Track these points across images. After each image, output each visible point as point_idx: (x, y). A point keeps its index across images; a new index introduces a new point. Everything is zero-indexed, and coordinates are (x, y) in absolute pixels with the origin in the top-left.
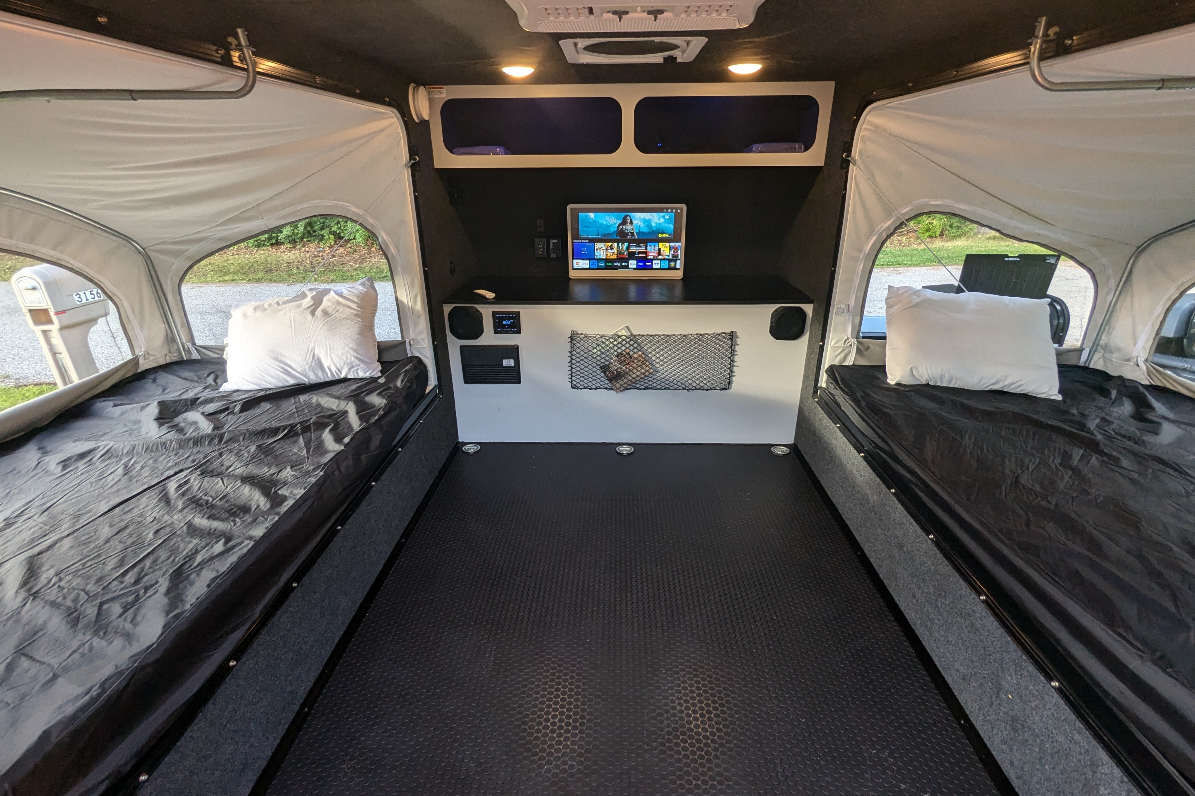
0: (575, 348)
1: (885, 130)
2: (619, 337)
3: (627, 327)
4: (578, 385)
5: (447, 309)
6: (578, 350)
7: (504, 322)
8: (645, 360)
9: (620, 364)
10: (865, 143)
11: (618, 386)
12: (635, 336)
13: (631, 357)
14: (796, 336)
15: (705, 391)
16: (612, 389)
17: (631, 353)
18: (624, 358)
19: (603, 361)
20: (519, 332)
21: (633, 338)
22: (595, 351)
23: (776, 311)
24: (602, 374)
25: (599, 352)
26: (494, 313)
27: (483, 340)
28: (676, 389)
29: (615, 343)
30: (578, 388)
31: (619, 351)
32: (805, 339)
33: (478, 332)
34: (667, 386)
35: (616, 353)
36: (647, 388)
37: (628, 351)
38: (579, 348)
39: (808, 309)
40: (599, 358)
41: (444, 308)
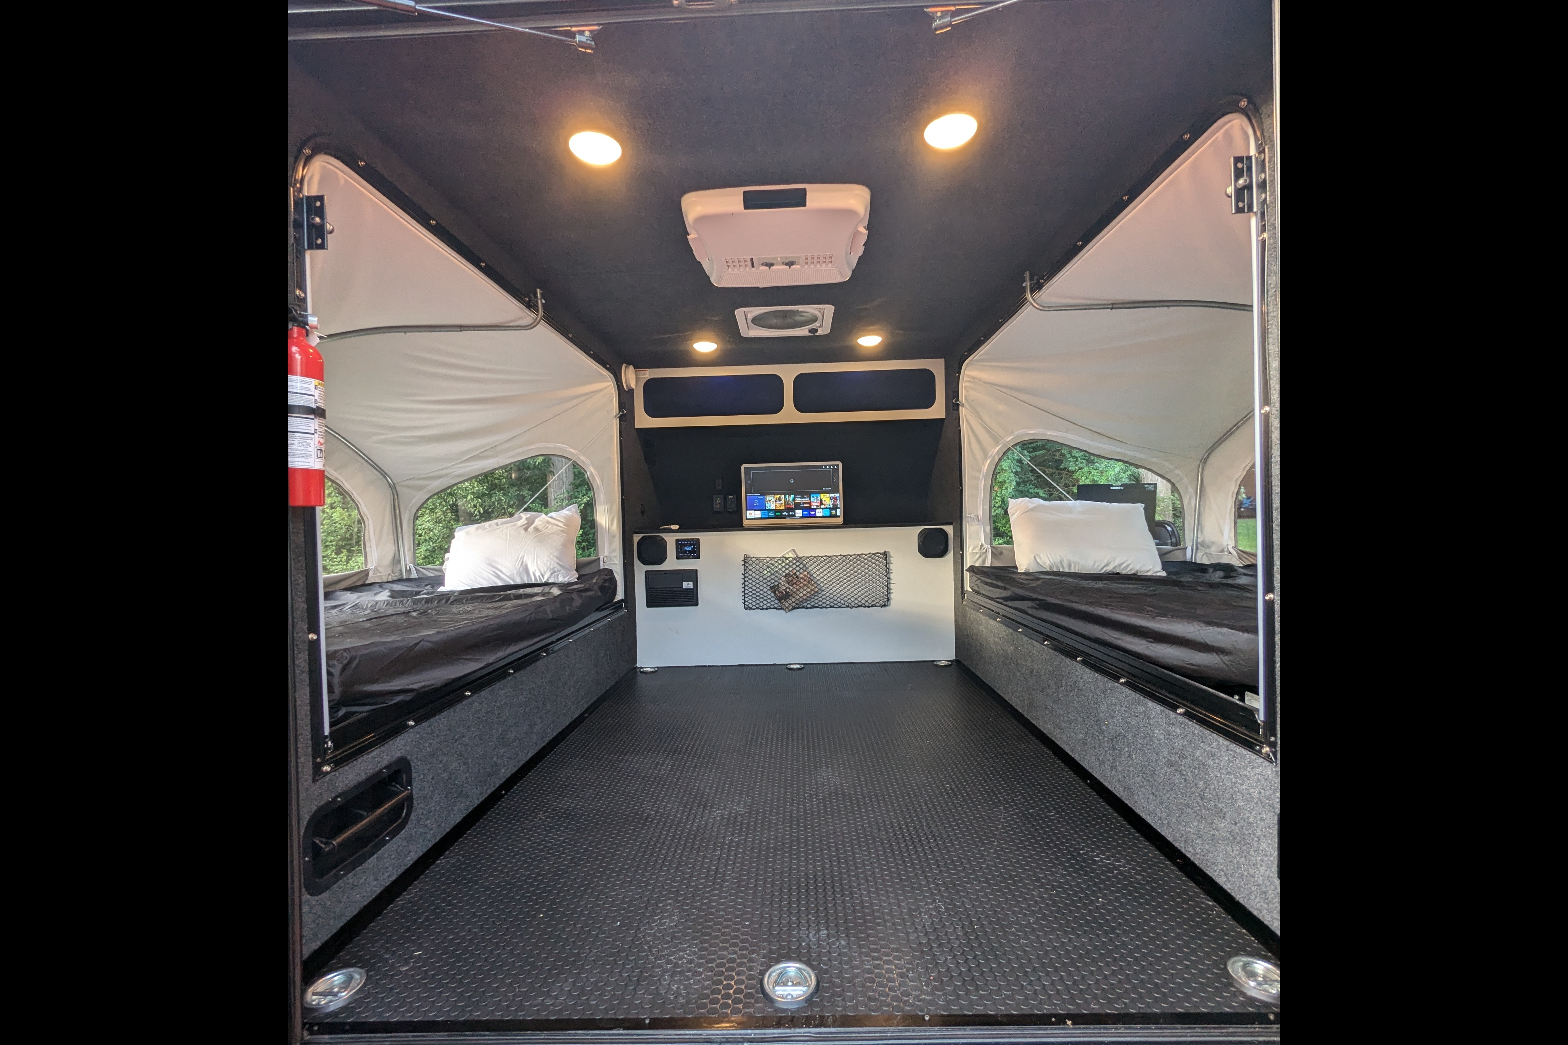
0: (748, 570)
1: (980, 380)
2: (787, 559)
3: (794, 550)
4: (750, 606)
5: (637, 538)
6: (751, 573)
7: (686, 548)
8: (810, 580)
9: (788, 584)
10: (968, 391)
11: (787, 605)
12: (800, 558)
13: (797, 577)
14: (942, 554)
15: (867, 608)
16: (782, 609)
17: (798, 573)
18: (792, 579)
19: (773, 581)
20: (698, 557)
21: (798, 559)
22: (766, 572)
23: (921, 532)
24: (773, 594)
25: (769, 574)
26: (677, 540)
27: (665, 566)
28: (840, 607)
29: (783, 564)
30: (751, 609)
31: (787, 572)
32: (950, 556)
33: (662, 559)
34: (832, 604)
35: (784, 574)
36: (813, 607)
37: (795, 571)
38: (751, 570)
39: (949, 529)
40: (769, 579)
41: (634, 538)
